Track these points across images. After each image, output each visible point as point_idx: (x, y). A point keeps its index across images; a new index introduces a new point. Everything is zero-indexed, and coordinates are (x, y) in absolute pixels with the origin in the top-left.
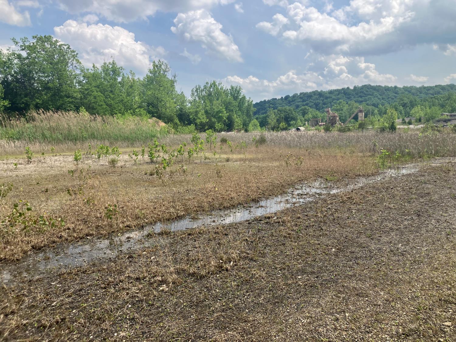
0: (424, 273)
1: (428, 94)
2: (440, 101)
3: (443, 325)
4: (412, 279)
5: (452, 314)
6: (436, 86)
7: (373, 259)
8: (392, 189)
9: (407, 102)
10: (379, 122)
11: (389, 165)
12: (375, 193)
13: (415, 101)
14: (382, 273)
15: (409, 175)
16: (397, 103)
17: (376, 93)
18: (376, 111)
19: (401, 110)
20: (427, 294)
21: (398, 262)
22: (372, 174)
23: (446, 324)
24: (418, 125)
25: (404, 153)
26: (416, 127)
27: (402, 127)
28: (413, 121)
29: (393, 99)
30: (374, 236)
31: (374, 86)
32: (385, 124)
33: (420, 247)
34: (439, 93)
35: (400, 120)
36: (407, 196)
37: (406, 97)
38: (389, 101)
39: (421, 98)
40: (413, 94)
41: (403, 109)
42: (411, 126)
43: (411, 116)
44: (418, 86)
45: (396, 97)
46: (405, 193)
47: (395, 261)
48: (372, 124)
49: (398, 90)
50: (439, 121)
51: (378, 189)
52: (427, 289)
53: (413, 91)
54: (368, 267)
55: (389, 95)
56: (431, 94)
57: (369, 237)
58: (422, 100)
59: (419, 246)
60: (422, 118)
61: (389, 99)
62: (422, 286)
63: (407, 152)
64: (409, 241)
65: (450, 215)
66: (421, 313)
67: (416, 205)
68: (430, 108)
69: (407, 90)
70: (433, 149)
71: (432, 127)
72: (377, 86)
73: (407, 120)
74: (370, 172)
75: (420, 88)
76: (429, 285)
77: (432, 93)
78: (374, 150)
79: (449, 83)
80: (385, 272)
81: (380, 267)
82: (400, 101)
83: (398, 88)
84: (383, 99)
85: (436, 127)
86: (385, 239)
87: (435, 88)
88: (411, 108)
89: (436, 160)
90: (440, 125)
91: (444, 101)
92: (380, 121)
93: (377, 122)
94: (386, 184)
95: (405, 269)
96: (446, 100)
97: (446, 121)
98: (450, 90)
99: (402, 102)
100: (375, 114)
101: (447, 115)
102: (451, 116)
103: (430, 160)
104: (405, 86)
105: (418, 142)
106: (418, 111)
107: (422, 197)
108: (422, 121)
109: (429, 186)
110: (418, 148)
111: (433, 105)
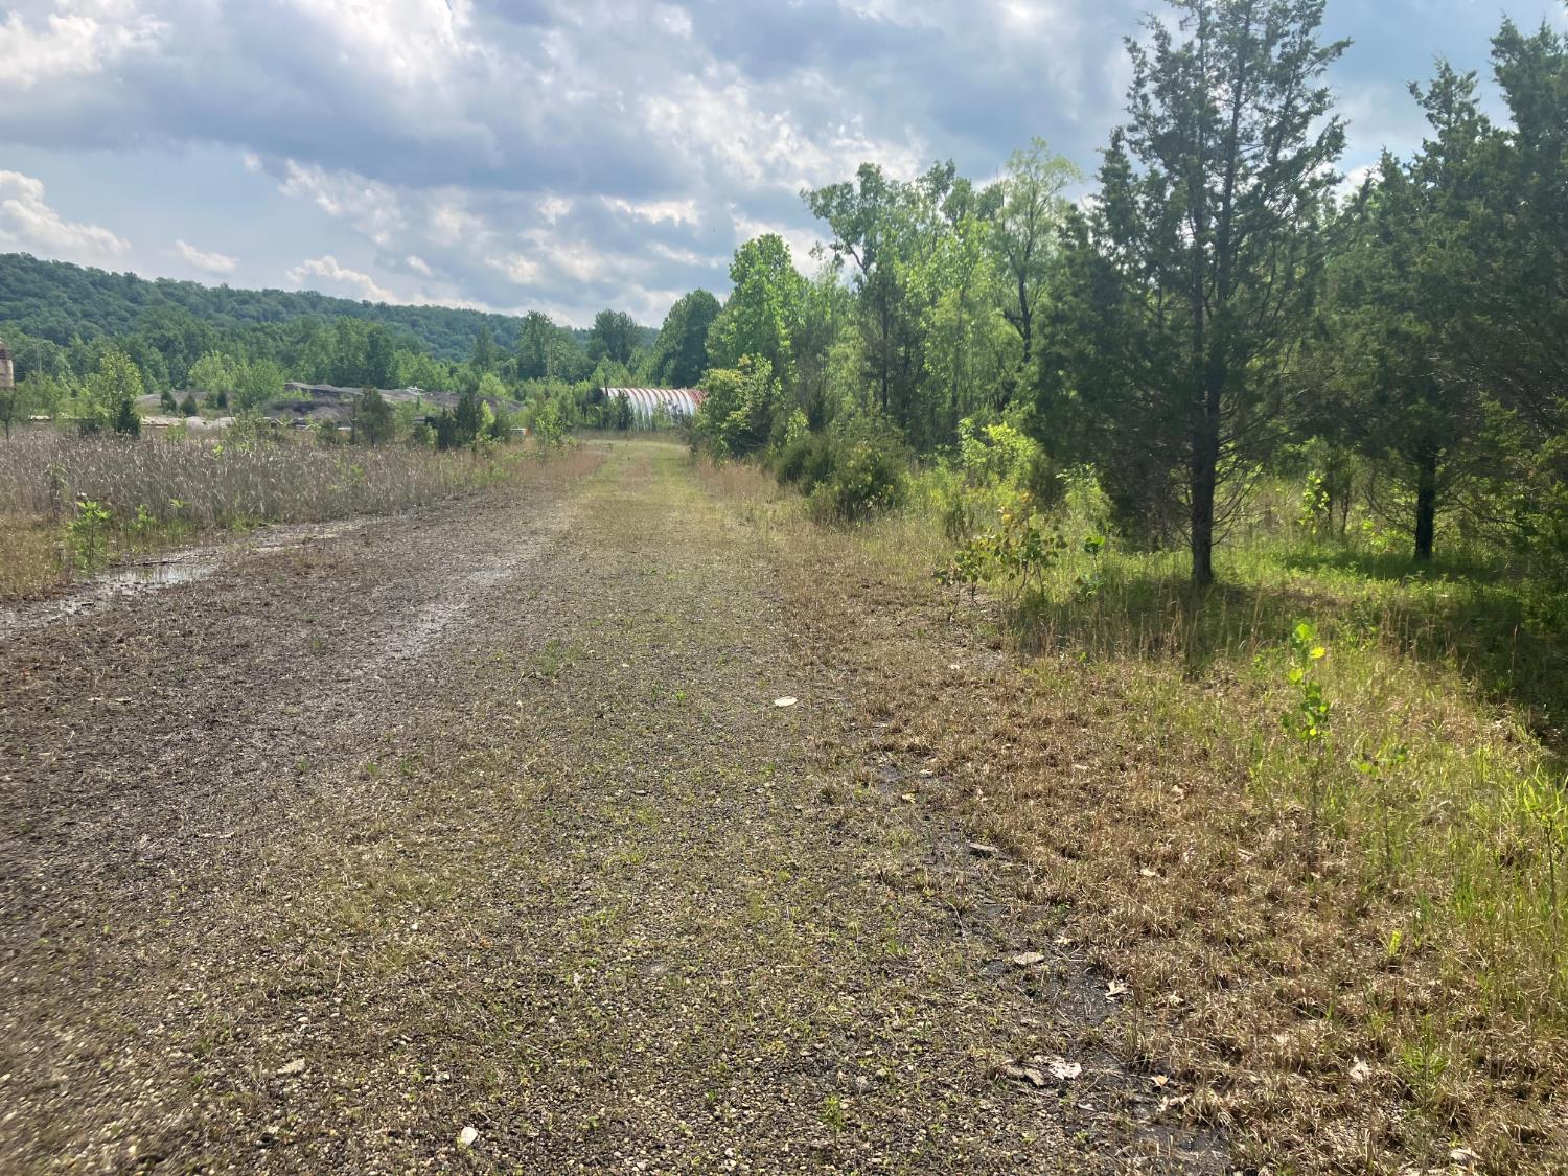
0: (222, 918)
1: (243, 316)
2: (280, 343)
3: (278, 1076)
4: (181, 950)
5: (307, 1031)
6: (266, 293)
7: (36, 915)
8: (121, 641)
9: (175, 335)
10: (75, 399)
11: (112, 555)
12: (53, 663)
13: (203, 335)
14: (73, 959)
15: (184, 588)
16: (139, 336)
17: (55, 292)
18: (61, 357)
19: (157, 363)
20: (230, 988)
21: (132, 904)
22: (44, 591)
23: (288, 1069)
24: (217, 417)
25: (165, 514)
26: (211, 424)
27: (162, 420)
28: (199, 402)
29: (125, 319)
30: (42, 829)
31: (47, 262)
32: (99, 408)
33: (215, 831)
34: (276, 316)
35: (155, 398)
36: (174, 660)
37: (172, 319)
38: (109, 324)
39: (222, 325)
40: (194, 310)
41: (164, 359)
42: (195, 421)
43: (193, 385)
44: (210, 284)
45: (133, 313)
46: (168, 653)
47: (124, 901)
48: (45, 405)
49: (139, 289)
50: (280, 408)
51: (66, 647)
52: (232, 969)
53: (193, 299)
54: (17, 952)
55: (108, 304)
56: (253, 317)
57: (25, 833)
58: (223, 334)
59: (209, 831)
60: (228, 396)
61: (109, 319)
62: (215, 965)
63: (179, 510)
64: (176, 818)
65: (307, 709)
66: (206, 1061)
67: (202, 693)
68: (251, 361)
69: (171, 294)
70: (259, 498)
71: (258, 426)
72: (57, 264)
73: (179, 399)
74: (37, 585)
75: (216, 293)
76: (237, 955)
77: (255, 314)
78: (54, 504)
79: (305, 289)
80: (83, 954)
81: (66, 939)
82: (149, 331)
83: (140, 281)
84: (86, 315)
85: (273, 426)
86: (87, 829)
87: (264, 299)
88: (191, 357)
89: (272, 532)
90: (283, 419)
91: (292, 343)
92: (80, 397)
93: (67, 400)
94: (99, 625)
95: (157, 924)
96: (297, 343)
97: (302, 408)
98: (309, 310)
99: (157, 334)
100: (58, 369)
101: (303, 389)
102: (314, 392)
103: (252, 534)
104: (166, 278)
105: (214, 474)
106: (215, 371)
107: (224, 660)
108: (230, 404)
109: (249, 622)
110: (215, 496)
111: (262, 355)
